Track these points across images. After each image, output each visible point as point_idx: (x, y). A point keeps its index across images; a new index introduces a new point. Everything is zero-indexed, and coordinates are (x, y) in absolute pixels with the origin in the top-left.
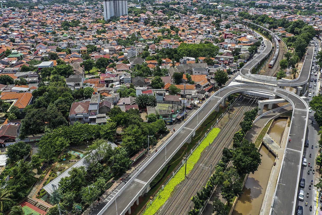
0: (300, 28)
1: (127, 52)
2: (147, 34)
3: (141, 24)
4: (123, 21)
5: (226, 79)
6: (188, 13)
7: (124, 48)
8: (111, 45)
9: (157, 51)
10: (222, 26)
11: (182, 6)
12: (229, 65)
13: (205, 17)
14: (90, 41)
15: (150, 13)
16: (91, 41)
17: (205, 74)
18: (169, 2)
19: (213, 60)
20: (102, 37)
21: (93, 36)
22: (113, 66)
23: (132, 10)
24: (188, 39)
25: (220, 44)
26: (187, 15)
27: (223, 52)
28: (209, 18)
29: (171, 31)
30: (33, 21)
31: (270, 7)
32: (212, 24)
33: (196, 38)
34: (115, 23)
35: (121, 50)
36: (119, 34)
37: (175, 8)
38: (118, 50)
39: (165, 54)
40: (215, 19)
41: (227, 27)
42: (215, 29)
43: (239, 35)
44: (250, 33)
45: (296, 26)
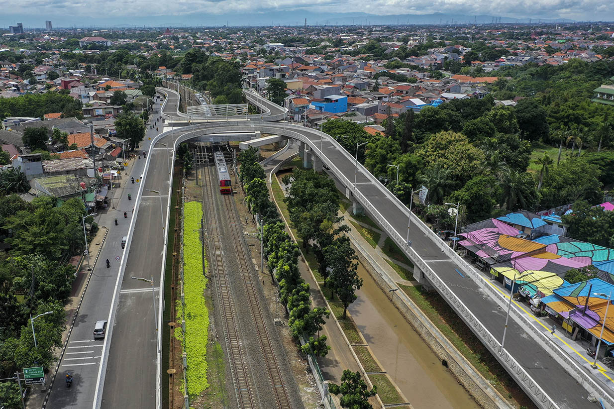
0: (200, 62)
10: (39, 78)
32: (13, 76)
41: (53, 76)
42: (25, 82)
45: (192, 61)
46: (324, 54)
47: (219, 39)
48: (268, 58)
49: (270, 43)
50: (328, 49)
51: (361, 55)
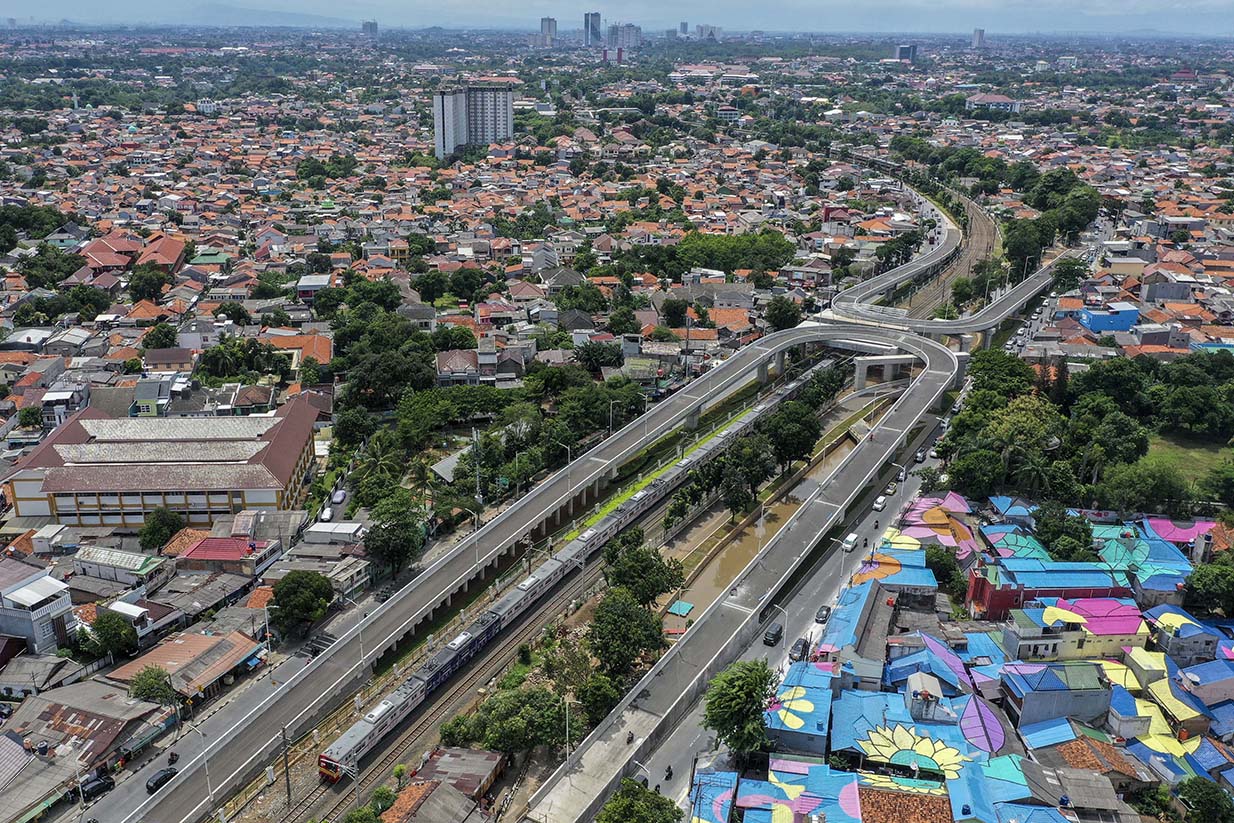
0: (1062, 192)
1: (529, 256)
2: (582, 205)
3: (561, 172)
4: (499, 160)
6: (719, 136)
7: (519, 246)
8: (475, 237)
9: (618, 254)
10: (827, 184)
11: (698, 109)
12: (815, 290)
13: (775, 152)
14: (408, 223)
15: (590, 136)
16: (413, 224)
17: (746, 308)
18: (653, 91)
19: (772, 277)
20: (442, 210)
21: (414, 208)
22: (500, 289)
23: (523, 122)
24: (712, 221)
25: (806, 236)
26: (715, 143)
27: (805, 258)
28: (787, 156)
29: (661, 195)
30: (202, 156)
31: (1016, 117)
32: (794, 177)
33: (737, 220)
34: (473, 167)
35: (508, 250)
36: (494, 204)
37: (673, 119)
38: (499, 250)
39: (643, 262)
40: (808, 158)
41: (845, 185)
42: (802, 191)
43: (872, 213)
44: (908, 207)
45: (1053, 188)
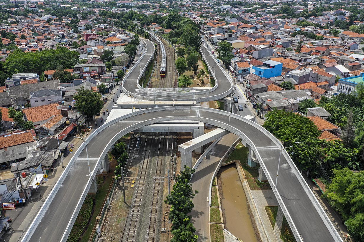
0: (177, 21)
5: (100, 105)
6: (30, 15)
10: (81, 28)
11: (21, 9)
12: (100, 77)
13: (55, 19)
17: (57, 102)
19: (70, 73)
24: (31, 47)
25: (81, 48)
26: (29, 17)
27: (86, 58)
28: (61, 20)
29: (3, 38)
32: (66, 27)
33: (43, 45)
40: (69, 20)
41: (88, 28)
42: (71, 31)
43: (106, 35)
44: (120, 32)
45: (172, 20)
46: (256, 13)
47: (195, 2)
48: (221, 15)
49: (224, 5)
50: (257, 9)
51: (279, 14)
